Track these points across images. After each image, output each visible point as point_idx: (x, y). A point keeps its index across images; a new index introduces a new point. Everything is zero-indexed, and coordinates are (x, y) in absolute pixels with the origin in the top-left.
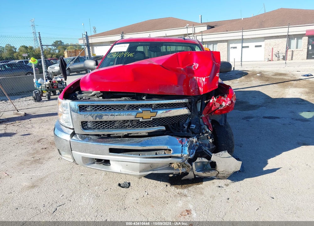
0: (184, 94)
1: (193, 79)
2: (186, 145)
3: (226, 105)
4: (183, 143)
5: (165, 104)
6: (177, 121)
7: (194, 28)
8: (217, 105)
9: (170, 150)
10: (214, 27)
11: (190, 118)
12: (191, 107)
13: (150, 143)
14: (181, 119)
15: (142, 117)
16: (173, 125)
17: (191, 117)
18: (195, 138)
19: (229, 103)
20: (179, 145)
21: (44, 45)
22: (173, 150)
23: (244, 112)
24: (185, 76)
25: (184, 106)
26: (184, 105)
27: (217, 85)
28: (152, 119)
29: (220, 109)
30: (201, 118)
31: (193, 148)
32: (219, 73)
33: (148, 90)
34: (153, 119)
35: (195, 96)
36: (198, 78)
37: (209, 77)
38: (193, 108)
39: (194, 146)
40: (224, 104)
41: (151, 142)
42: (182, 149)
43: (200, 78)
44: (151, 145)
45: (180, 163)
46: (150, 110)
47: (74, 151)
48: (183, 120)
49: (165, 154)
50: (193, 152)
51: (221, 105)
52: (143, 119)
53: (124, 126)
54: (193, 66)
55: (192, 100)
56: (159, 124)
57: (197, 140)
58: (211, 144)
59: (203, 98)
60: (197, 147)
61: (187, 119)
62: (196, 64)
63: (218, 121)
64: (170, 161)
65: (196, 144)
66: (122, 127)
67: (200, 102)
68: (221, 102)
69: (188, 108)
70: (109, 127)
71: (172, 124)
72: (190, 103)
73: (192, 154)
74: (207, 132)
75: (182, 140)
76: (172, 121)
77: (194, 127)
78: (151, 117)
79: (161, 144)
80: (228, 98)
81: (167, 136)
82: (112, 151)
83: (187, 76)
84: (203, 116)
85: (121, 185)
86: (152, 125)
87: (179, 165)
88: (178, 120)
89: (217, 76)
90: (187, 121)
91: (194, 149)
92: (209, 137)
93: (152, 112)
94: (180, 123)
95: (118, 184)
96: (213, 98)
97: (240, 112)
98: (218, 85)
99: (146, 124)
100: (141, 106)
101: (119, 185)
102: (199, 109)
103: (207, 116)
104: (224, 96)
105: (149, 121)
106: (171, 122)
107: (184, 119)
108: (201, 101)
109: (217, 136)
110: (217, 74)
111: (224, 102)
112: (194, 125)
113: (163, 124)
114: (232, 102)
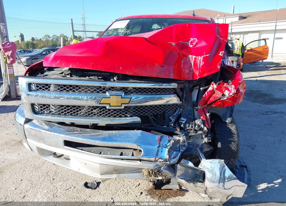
0: (174, 77)
1: (188, 57)
2: (165, 146)
3: (230, 95)
4: (161, 143)
5: (144, 88)
6: (160, 112)
7: (225, 18)
8: (219, 94)
9: (140, 151)
10: (246, 18)
11: (181, 110)
12: (183, 95)
13: (115, 139)
14: (167, 110)
15: (110, 104)
16: (155, 116)
17: (183, 107)
18: (183, 136)
19: (233, 92)
20: (154, 145)
21: (75, 31)
22: (144, 151)
23: (266, 106)
24: (177, 53)
25: (173, 93)
26: (173, 91)
27: (219, 67)
28: (123, 107)
29: (222, 100)
30: (197, 110)
31: (178, 149)
32: (223, 52)
33: (121, 68)
34: (125, 107)
35: (189, 82)
36: (194, 57)
37: (208, 55)
38: (185, 95)
39: (179, 146)
40: (226, 93)
41: (117, 137)
42: (158, 151)
43: (197, 57)
44: (116, 141)
45: (152, 170)
46: (121, 95)
47: (29, 138)
48: (169, 111)
49: (133, 155)
50: (177, 155)
51: (223, 95)
52: (110, 106)
53: (92, 113)
54: (190, 41)
55: (185, 86)
56: (134, 114)
57: (185, 139)
58: (206, 145)
59: (201, 84)
60: (184, 148)
61: (175, 111)
62: (195, 39)
63: (221, 115)
64: (139, 165)
65: (183, 144)
66: (89, 114)
67: (197, 89)
68: (223, 90)
69: (178, 96)
70: (71, 114)
71: (153, 115)
72: (182, 89)
73: (174, 158)
74: (201, 129)
75: (162, 137)
76: (154, 111)
77: (183, 121)
78: (122, 104)
79: (129, 141)
80: (233, 85)
81: (140, 131)
82: (68, 143)
83: (179, 54)
84: (199, 107)
85: (88, 185)
86: (123, 115)
87: (151, 172)
88: (163, 110)
89: (220, 54)
90: (176, 113)
91: (179, 151)
92: (204, 136)
93: (123, 98)
94: (166, 115)
95: (84, 182)
96: (213, 85)
97: (261, 105)
98: (221, 68)
99: (120, 113)
100: (110, 89)
101: (86, 185)
102: (195, 98)
103: (205, 108)
104: (227, 82)
105: (120, 110)
106: (151, 112)
107: (171, 110)
108: (198, 87)
109: (217, 136)
110: (221, 52)
111: (227, 91)
112: (185, 118)
113: (139, 114)
114: (238, 90)
